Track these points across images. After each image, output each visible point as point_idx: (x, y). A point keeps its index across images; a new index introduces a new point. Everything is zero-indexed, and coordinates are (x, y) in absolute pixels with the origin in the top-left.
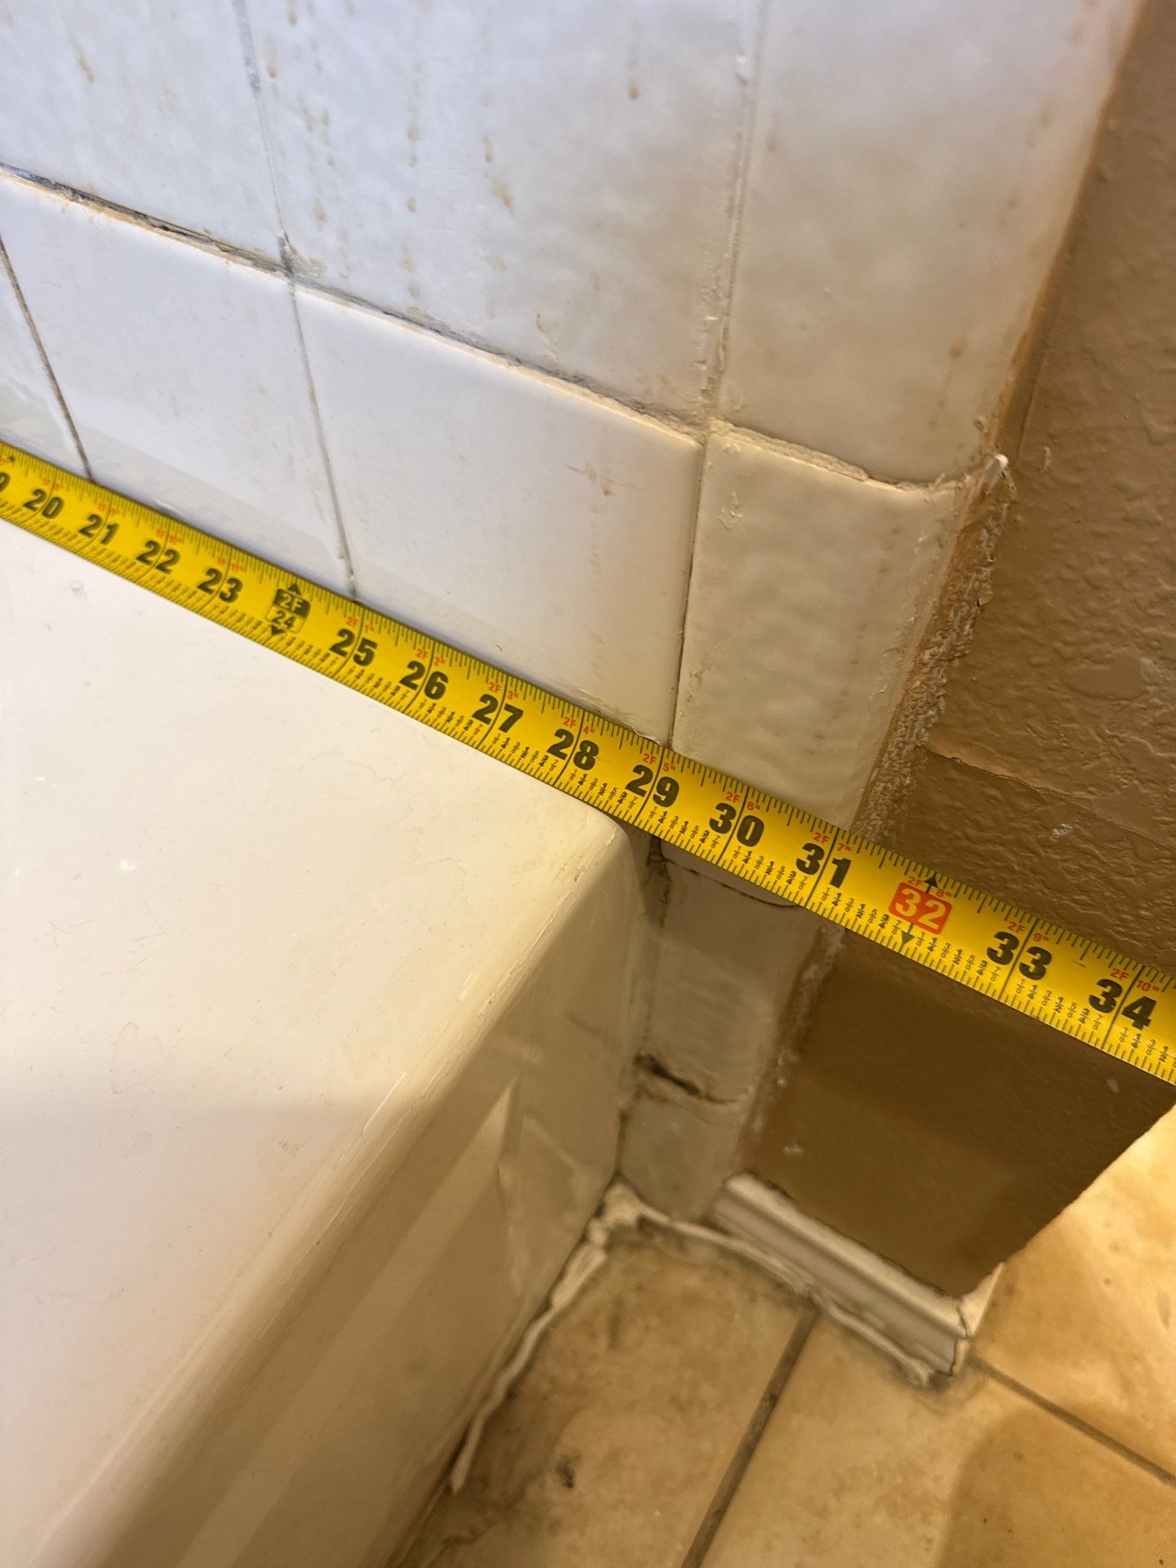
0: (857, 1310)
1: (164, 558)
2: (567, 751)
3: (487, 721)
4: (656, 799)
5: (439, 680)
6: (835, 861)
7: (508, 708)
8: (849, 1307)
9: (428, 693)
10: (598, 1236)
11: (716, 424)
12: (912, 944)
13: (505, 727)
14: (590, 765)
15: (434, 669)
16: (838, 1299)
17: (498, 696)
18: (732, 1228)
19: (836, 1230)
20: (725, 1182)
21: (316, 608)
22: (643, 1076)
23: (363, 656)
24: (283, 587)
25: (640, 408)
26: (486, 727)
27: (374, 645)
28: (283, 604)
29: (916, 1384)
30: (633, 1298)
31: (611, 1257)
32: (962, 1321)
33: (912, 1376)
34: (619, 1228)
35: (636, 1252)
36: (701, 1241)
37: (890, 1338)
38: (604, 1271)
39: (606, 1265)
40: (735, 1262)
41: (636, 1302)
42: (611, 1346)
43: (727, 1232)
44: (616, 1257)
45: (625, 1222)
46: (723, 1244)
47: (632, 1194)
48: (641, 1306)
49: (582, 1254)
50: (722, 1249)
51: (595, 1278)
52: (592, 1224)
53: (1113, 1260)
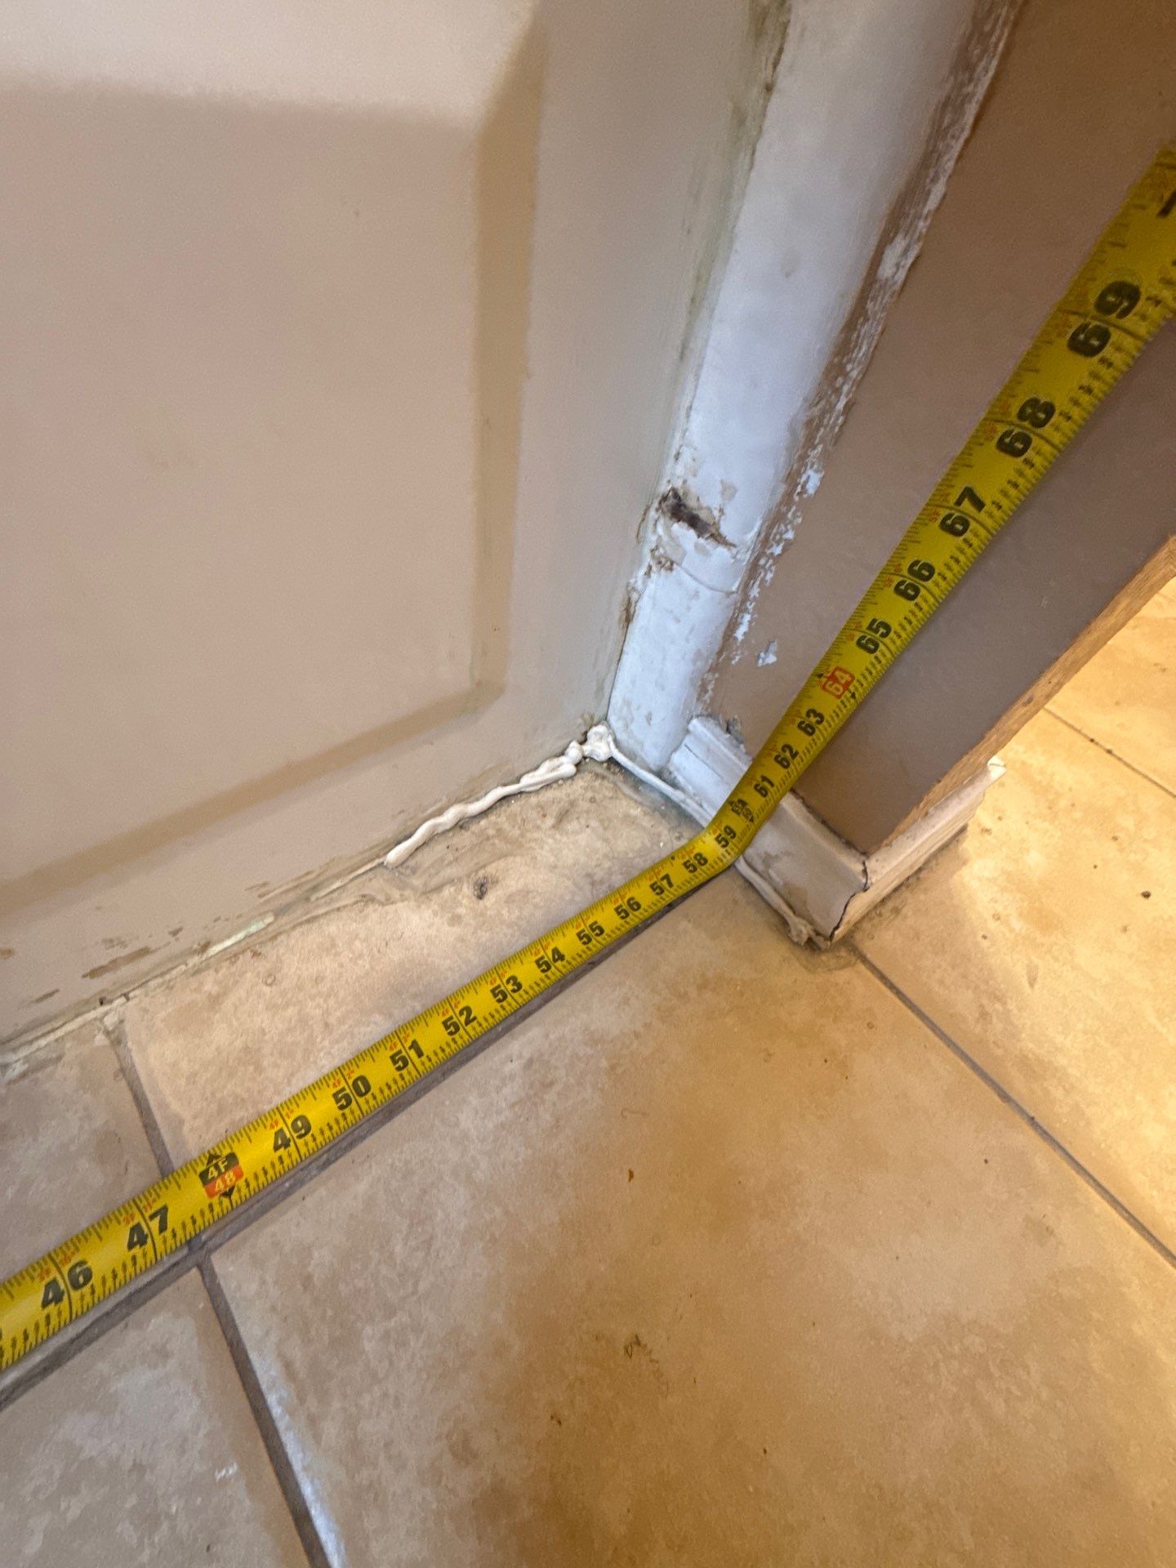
10: (574, 751)
29: (796, 940)
30: (584, 805)
31: (578, 776)
32: (865, 871)
33: (794, 933)
34: (591, 758)
35: (600, 781)
36: (652, 788)
37: (782, 897)
38: (569, 782)
39: (572, 778)
40: (674, 812)
41: (585, 809)
42: (554, 826)
43: (674, 785)
44: (582, 778)
45: (598, 756)
46: (670, 795)
47: (610, 739)
48: (588, 812)
49: (556, 761)
50: (667, 799)
51: (560, 782)
52: (571, 745)
53: (993, 925)
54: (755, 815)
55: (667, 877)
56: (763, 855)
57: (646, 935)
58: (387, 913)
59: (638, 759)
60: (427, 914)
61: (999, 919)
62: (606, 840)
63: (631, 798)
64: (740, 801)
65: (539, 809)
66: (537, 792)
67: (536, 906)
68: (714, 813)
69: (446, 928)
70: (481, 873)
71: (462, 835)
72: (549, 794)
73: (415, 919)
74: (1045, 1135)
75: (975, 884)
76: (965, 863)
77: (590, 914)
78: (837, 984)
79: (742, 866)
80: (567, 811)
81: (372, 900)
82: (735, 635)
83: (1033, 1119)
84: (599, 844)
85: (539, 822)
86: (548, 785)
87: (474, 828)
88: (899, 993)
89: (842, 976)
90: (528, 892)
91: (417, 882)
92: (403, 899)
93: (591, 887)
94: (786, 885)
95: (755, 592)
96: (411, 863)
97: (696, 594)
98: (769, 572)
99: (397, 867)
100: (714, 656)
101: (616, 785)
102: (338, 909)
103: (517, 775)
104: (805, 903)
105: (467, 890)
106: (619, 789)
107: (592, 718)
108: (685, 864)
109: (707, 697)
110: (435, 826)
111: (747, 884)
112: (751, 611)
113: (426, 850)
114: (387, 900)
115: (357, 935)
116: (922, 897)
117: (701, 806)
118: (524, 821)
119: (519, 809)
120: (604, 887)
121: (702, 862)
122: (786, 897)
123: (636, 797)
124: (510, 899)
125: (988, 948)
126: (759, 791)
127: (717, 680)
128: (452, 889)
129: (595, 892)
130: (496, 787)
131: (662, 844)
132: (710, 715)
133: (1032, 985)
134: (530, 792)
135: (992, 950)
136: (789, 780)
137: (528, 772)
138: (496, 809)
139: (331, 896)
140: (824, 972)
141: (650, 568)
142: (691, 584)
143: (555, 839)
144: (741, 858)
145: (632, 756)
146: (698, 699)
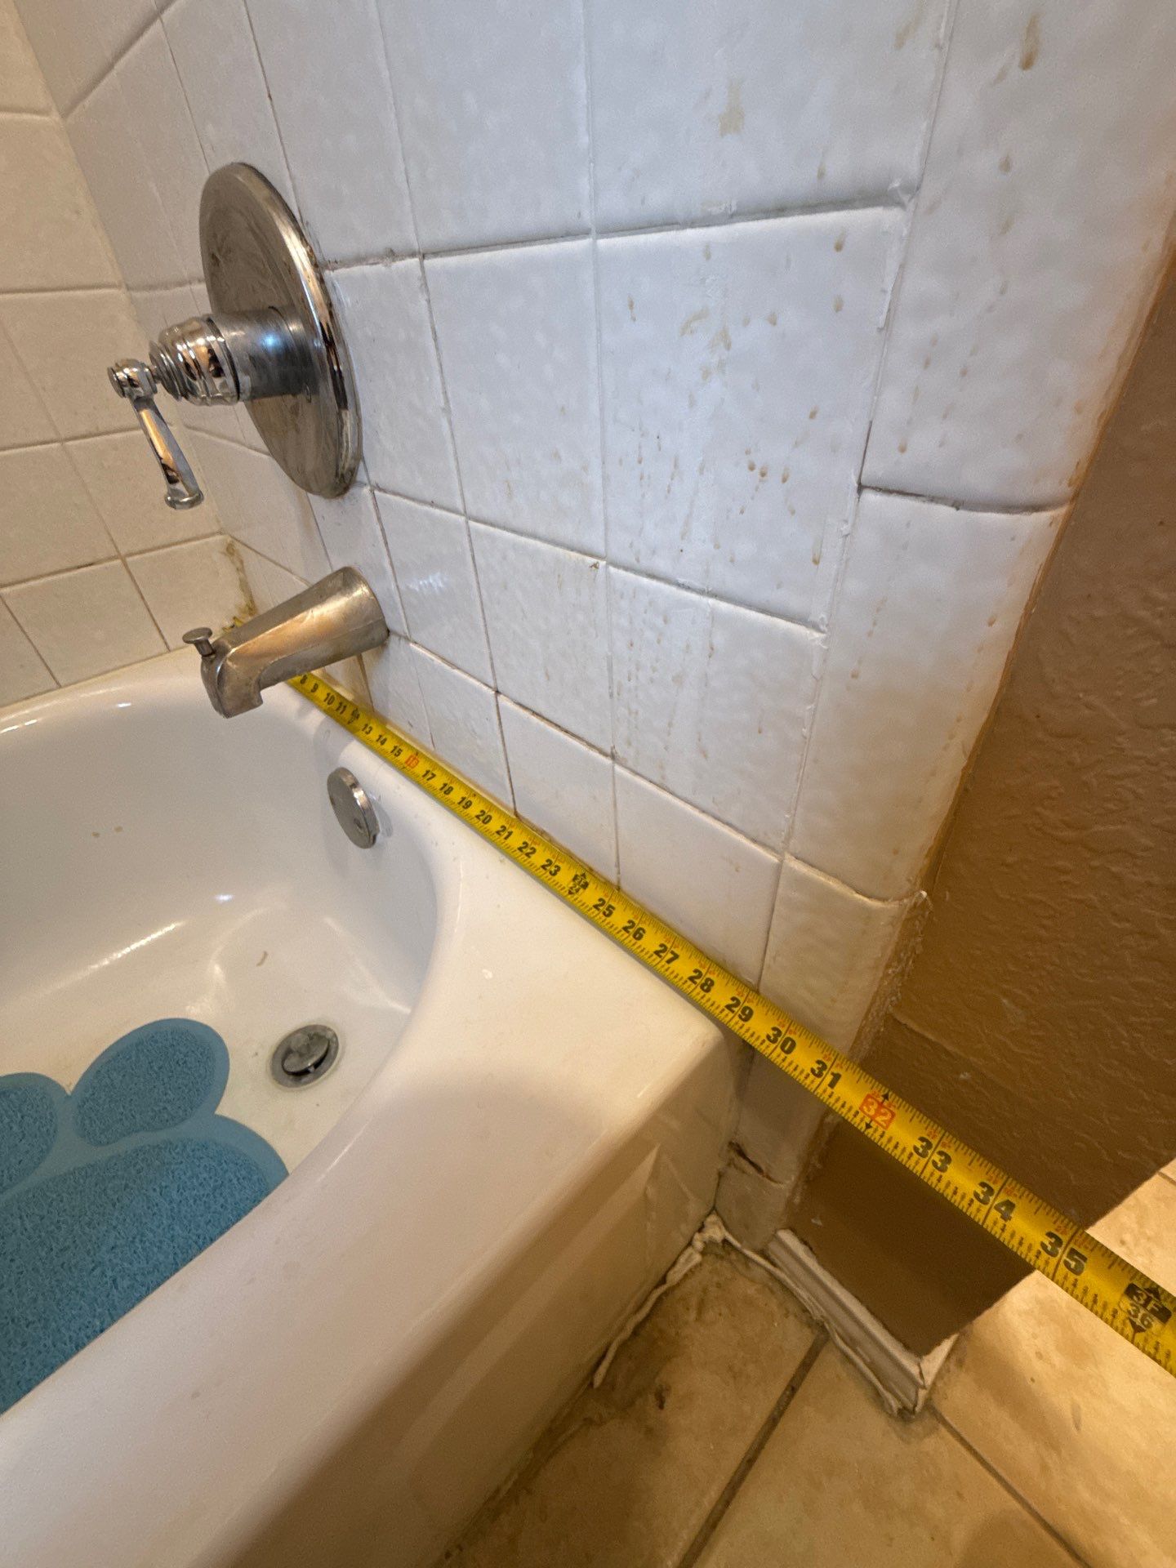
0: (852, 1342)
1: (529, 851)
2: (698, 981)
3: (660, 956)
4: (740, 1017)
5: (641, 932)
6: (833, 1074)
7: (672, 953)
8: (848, 1340)
9: (634, 936)
10: (699, 1245)
11: (787, 855)
12: (870, 1131)
13: (669, 962)
14: (708, 991)
15: (640, 926)
16: (839, 1330)
17: (669, 946)
18: (777, 1261)
19: (841, 1283)
20: (776, 1231)
21: (591, 886)
22: (733, 1154)
23: (607, 912)
24: (579, 874)
25: (754, 841)
26: (659, 959)
27: (614, 908)
28: (576, 881)
29: (889, 1412)
31: (704, 1260)
32: (921, 1374)
33: (887, 1405)
34: (710, 1242)
35: (719, 1261)
36: (759, 1265)
37: (871, 1370)
38: (699, 1267)
39: (700, 1264)
40: (778, 1287)
43: (774, 1264)
44: (707, 1262)
45: (715, 1240)
46: (772, 1272)
47: (721, 1223)
48: (717, 1298)
49: (687, 1253)
50: (771, 1275)
51: (693, 1270)
52: (695, 1237)
53: (1037, 1365)
59: (744, 1243)
62: (736, 1327)
65: (683, 1302)
67: (700, 1408)
72: (687, 1285)
78: (927, 1453)
79: (837, 1339)
80: (703, 1300)
84: (731, 1333)
86: (685, 1275)
88: (976, 1454)
90: (692, 1394)
94: (872, 1361)
117: (797, 1286)
122: (874, 1372)
123: (748, 1275)
133: (1078, 1428)
140: (916, 1442)
143: (700, 1333)
145: (739, 1239)
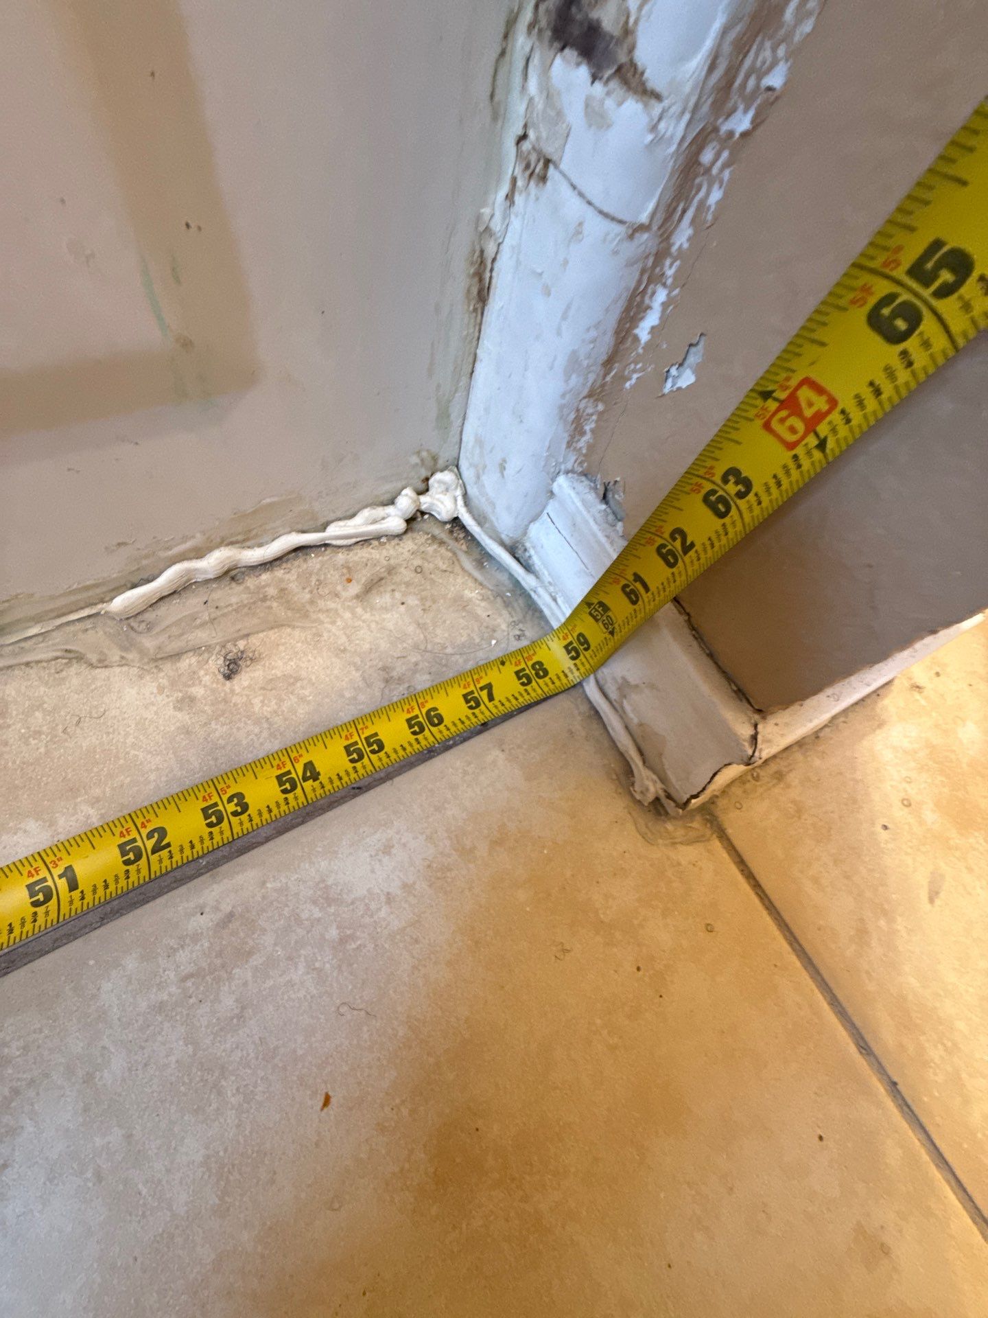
29: (638, 797)
30: (406, 574)
31: (409, 535)
32: (754, 739)
33: (637, 787)
34: (431, 515)
35: (435, 546)
36: (501, 567)
37: (634, 741)
38: (396, 541)
39: (399, 536)
40: (521, 601)
41: (407, 579)
42: (357, 597)
43: (528, 568)
44: (414, 539)
45: (439, 514)
46: (520, 579)
47: (459, 493)
48: (408, 584)
49: (381, 512)
50: (517, 583)
51: (384, 540)
52: (404, 492)
53: (900, 813)
54: (616, 626)
55: (489, 687)
56: (620, 681)
57: (438, 763)
58: (94, 679)
59: (487, 525)
60: (150, 687)
61: (909, 805)
62: (421, 626)
63: (470, 575)
64: (601, 604)
65: (345, 571)
66: (349, 547)
67: (302, 699)
68: (568, 612)
69: (170, 711)
70: (241, 644)
71: (231, 589)
72: (362, 554)
73: (130, 693)
74: (906, 1108)
75: (888, 755)
76: (881, 725)
77: (369, 723)
78: (679, 864)
79: (591, 689)
80: (381, 579)
81: (80, 658)
82: (636, 331)
83: (895, 1084)
84: (411, 629)
85: (339, 588)
86: (365, 541)
87: (251, 582)
88: (757, 886)
89: (688, 854)
90: (297, 679)
91: (149, 643)
92: (123, 662)
93: (382, 686)
94: (641, 725)
95: (682, 238)
96: (149, 616)
97: (578, 230)
98: (716, 186)
99: (128, 619)
100: (598, 369)
101: (455, 554)
102: (27, 664)
103: (323, 520)
104: (661, 755)
105: (216, 663)
106: (458, 560)
107: (435, 459)
108: (517, 673)
109: (583, 443)
110: (189, 571)
111: (592, 712)
112: (669, 281)
113: (176, 601)
114: (100, 661)
115: (41, 705)
116: (817, 762)
117: (555, 600)
118: (320, 582)
119: (318, 566)
120: (402, 688)
121: (541, 673)
122: (638, 740)
123: (477, 574)
124: (269, 685)
125: (887, 842)
126: (628, 595)
127: (601, 414)
128: (194, 660)
129: (387, 691)
130: (290, 532)
131: (494, 642)
132: (584, 474)
133: (931, 900)
134: (339, 547)
135: (890, 846)
136: (672, 585)
137: (340, 519)
138: (288, 560)
139: (23, 644)
140: (666, 845)
141: (514, 181)
142: (573, 207)
143: (353, 613)
144: (592, 678)
145: (481, 520)
146: (569, 444)
